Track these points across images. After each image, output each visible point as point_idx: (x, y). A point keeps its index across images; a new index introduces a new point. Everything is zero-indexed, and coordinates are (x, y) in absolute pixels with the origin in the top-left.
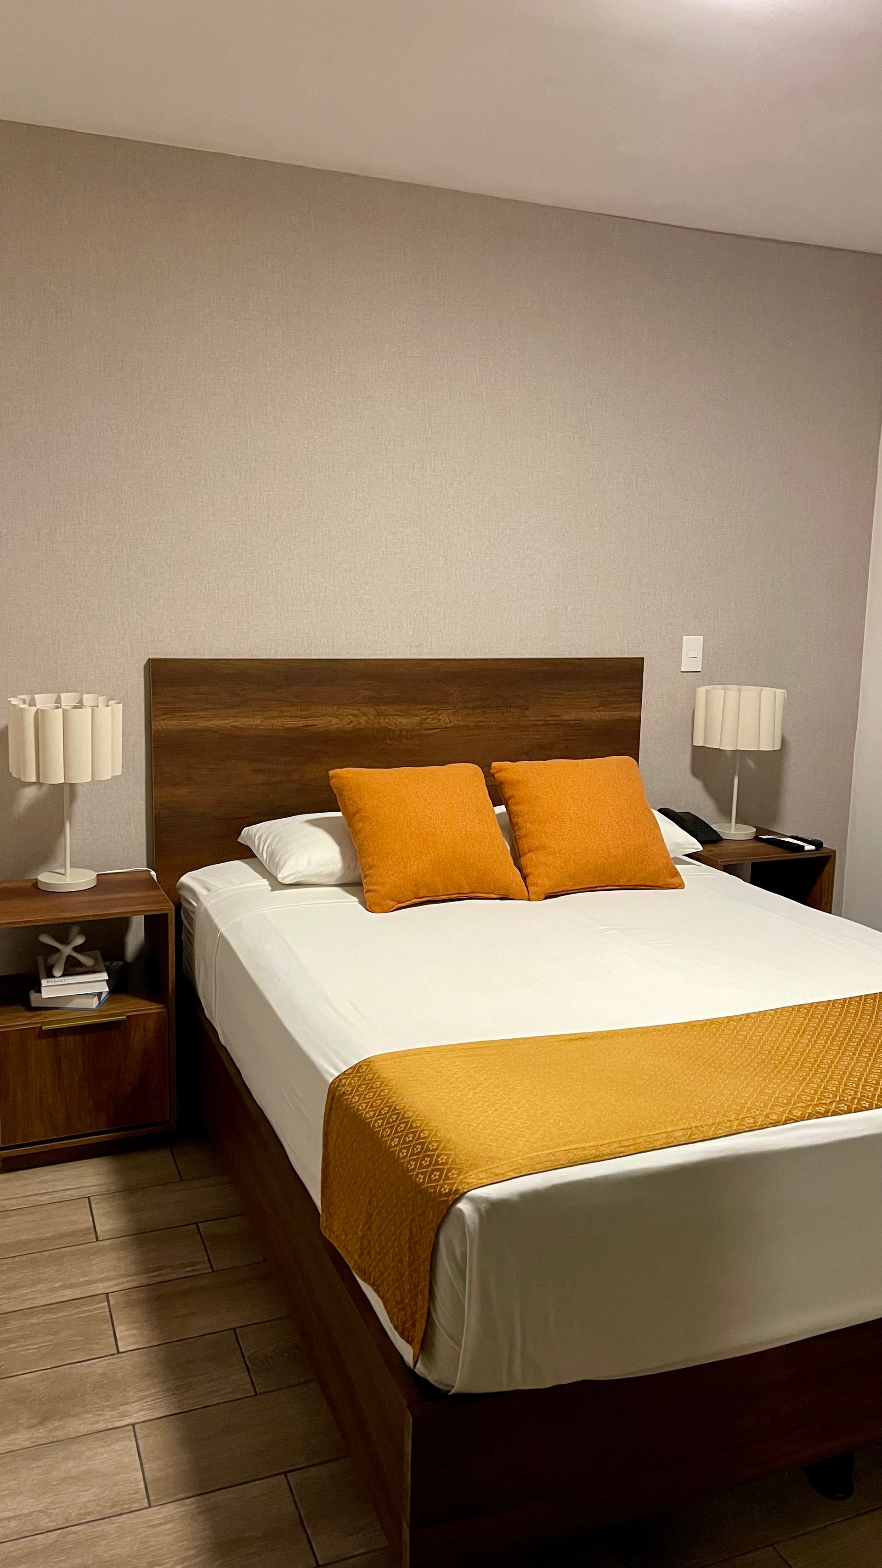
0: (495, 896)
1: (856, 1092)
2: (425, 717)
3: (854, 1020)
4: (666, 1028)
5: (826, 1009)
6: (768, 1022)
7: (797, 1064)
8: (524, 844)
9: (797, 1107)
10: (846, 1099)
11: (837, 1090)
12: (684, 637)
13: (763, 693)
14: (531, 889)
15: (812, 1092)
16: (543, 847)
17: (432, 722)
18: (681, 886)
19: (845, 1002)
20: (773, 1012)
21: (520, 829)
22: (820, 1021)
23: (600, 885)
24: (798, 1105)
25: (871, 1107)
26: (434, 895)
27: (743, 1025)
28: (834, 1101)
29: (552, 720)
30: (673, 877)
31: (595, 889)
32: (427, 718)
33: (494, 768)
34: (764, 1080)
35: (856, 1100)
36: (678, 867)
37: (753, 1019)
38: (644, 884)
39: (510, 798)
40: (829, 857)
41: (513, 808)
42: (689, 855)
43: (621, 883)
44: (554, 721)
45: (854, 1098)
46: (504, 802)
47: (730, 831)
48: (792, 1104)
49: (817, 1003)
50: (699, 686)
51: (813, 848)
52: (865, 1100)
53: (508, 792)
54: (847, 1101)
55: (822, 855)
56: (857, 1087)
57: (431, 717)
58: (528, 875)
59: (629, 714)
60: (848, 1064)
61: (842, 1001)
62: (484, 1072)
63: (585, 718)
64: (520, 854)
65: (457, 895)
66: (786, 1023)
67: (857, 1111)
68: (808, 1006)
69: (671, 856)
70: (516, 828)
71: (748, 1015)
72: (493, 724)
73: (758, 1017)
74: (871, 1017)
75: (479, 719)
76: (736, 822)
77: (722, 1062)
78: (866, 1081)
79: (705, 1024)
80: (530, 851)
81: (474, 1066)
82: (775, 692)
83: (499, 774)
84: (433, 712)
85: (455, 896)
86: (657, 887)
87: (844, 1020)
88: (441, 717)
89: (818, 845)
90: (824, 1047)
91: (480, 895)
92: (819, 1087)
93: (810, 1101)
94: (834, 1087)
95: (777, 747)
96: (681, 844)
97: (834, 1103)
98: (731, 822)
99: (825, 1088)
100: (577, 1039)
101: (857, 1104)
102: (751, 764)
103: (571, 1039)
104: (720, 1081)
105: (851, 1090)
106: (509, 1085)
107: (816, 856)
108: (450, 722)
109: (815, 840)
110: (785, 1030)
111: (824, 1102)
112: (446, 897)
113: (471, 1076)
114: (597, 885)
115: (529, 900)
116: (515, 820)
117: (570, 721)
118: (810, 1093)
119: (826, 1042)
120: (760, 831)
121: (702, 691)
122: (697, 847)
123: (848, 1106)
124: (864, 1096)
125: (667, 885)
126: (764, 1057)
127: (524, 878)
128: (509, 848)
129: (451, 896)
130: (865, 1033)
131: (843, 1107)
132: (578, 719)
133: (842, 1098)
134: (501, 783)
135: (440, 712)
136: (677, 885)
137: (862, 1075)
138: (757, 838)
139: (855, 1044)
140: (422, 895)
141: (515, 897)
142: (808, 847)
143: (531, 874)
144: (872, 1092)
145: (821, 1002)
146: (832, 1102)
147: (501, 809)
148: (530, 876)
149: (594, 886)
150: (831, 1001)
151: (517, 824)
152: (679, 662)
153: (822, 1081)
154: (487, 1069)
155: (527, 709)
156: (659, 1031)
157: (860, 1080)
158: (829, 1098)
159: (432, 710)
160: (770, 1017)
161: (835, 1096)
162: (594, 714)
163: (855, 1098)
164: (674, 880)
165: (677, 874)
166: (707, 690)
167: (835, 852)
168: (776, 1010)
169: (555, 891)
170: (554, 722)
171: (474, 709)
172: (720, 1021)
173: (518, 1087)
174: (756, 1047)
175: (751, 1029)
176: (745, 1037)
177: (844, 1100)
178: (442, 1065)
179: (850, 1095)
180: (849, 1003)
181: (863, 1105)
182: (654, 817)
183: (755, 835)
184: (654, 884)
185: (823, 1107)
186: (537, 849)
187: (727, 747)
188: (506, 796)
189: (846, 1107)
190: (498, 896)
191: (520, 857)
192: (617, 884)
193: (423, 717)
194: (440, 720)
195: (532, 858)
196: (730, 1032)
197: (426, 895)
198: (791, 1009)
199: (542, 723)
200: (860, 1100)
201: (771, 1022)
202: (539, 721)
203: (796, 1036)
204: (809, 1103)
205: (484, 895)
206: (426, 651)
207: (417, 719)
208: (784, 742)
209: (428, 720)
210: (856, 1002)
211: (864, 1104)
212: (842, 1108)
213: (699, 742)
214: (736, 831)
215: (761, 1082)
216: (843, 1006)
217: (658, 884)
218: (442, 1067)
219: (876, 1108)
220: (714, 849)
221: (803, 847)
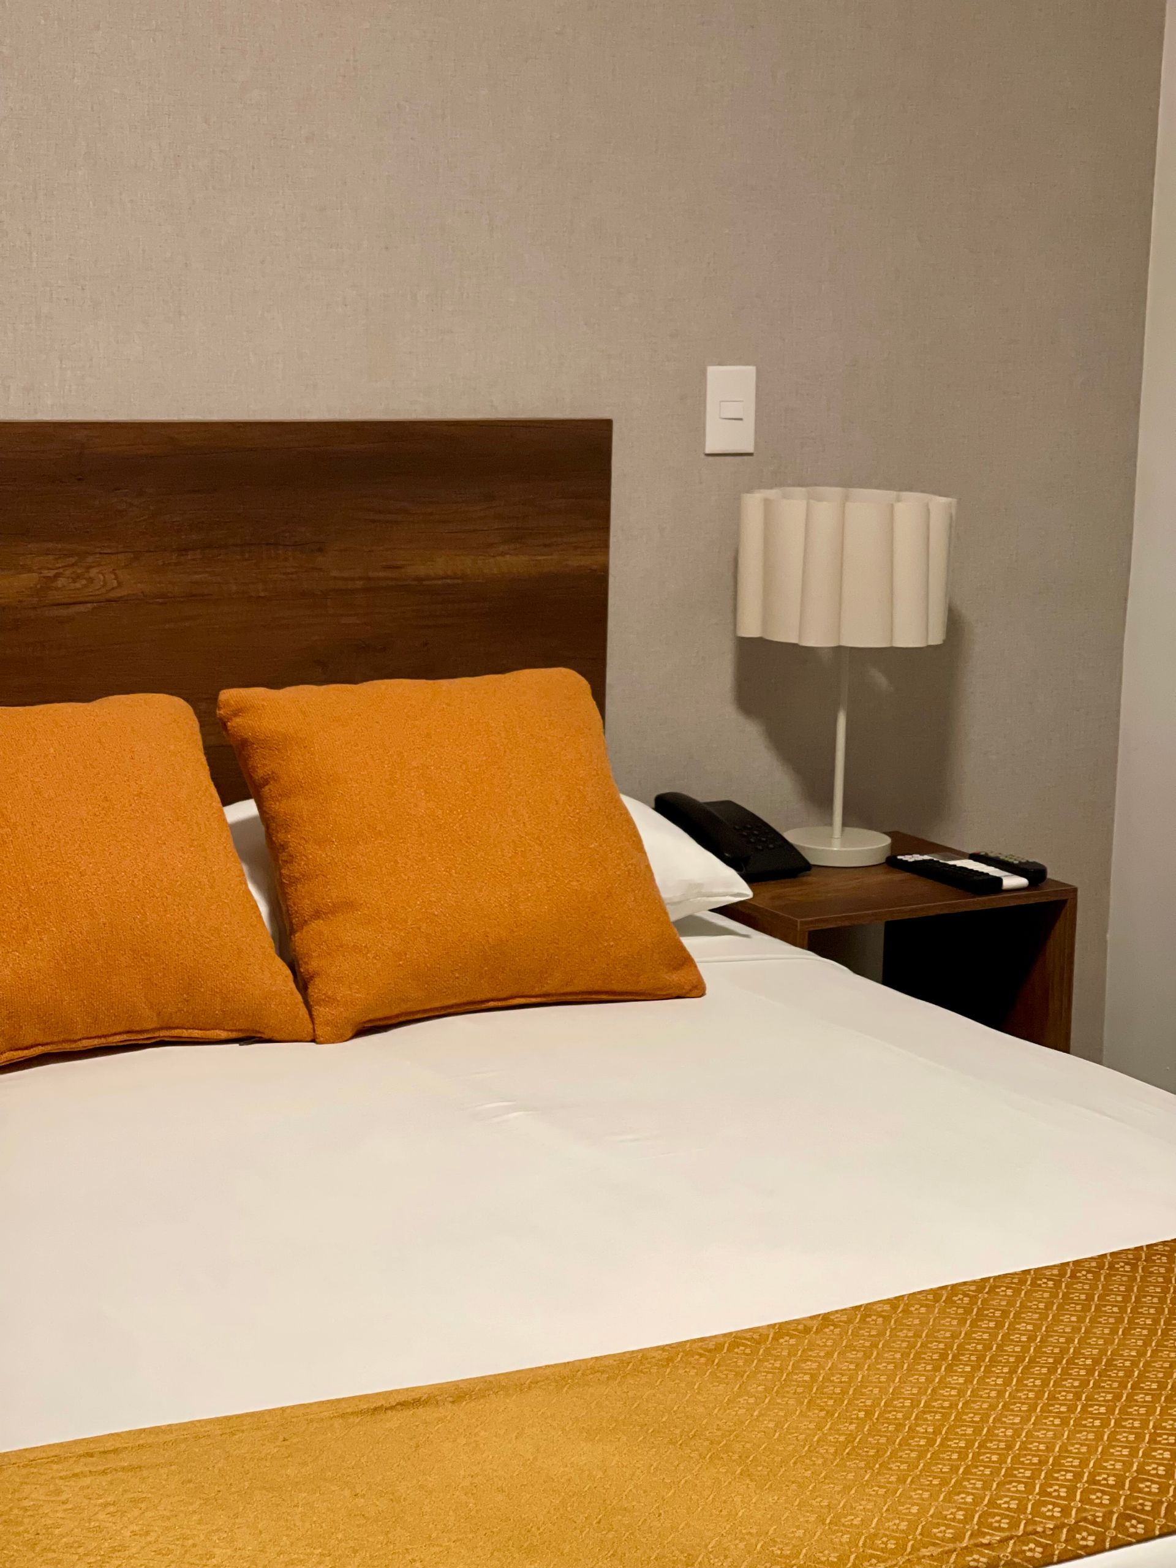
0: (224, 1035)
1: (1066, 1512)
2: (51, 573)
3: (1081, 1320)
4: (622, 1361)
5: (1017, 1292)
6: (873, 1333)
7: (931, 1442)
8: (303, 899)
9: (919, 1559)
10: (1039, 1529)
11: (1021, 1509)
12: (711, 370)
13: (899, 507)
14: (320, 1011)
15: (960, 1515)
16: (349, 905)
17: (73, 586)
18: (696, 989)
19: (1062, 1274)
20: (887, 1307)
21: (291, 859)
22: (999, 1325)
23: (494, 995)
24: (924, 1552)
25: (1150, 1535)
26: (62, 1037)
27: (812, 1346)
28: (1011, 1538)
29: (386, 578)
30: (676, 969)
31: (484, 1006)
32: (57, 576)
33: (227, 704)
34: (847, 1489)
35: (1065, 1531)
36: (691, 943)
37: (836, 1326)
38: (604, 989)
39: (266, 782)
40: (1064, 902)
41: (279, 807)
42: (725, 911)
43: (546, 989)
44: (392, 579)
45: (1058, 1528)
46: (251, 791)
47: (831, 845)
48: (909, 1550)
49: (996, 1278)
50: (750, 490)
51: (1022, 881)
52: (1086, 1529)
53: (262, 765)
54: (1043, 1534)
55: (1043, 899)
56: (1071, 1496)
57: (68, 572)
58: (312, 978)
59: (577, 561)
60: (1055, 1437)
61: (1055, 1272)
62: (136, 1512)
63: (468, 571)
64: (291, 924)
65: (125, 1037)
66: (917, 1335)
67: (1116, 1545)
68: (973, 1288)
69: (673, 917)
70: (283, 856)
71: (826, 1319)
72: (234, 588)
73: (850, 1321)
74: (1123, 1310)
75: (197, 577)
76: (845, 824)
77: (748, 1446)
78: (1092, 1481)
79: (719, 1347)
80: (317, 915)
81: (110, 1499)
82: (927, 505)
83: (238, 720)
84: (73, 560)
85: (118, 1038)
86: (637, 994)
87: (1056, 1320)
88: (93, 572)
89: (1035, 874)
90: (1001, 1394)
91: (185, 1033)
92: (977, 1501)
93: (954, 1539)
94: (1012, 1498)
95: (936, 637)
96: (700, 885)
97: (1012, 1542)
98: (831, 824)
99: (992, 1503)
100: (392, 1408)
101: (1066, 1541)
102: (881, 680)
103: (375, 1409)
104: (738, 1499)
105: (1055, 1505)
106: (194, 1545)
107: (1032, 901)
108: (120, 584)
109: (1028, 862)
110: (913, 1351)
111: (985, 1541)
112: (96, 1042)
113: (99, 1529)
114: (489, 996)
115: (313, 1041)
116: (281, 837)
117: (433, 579)
118: (954, 1520)
119: (1007, 1382)
120: (902, 842)
121: (753, 503)
122: (737, 888)
123: (1045, 1546)
124: (1085, 1519)
125: (661, 989)
126: (853, 1427)
127: (303, 983)
128: (263, 909)
129: (110, 1039)
130: (1103, 1352)
131: (1030, 1550)
132: (449, 573)
133: (1030, 1528)
134: (244, 743)
135: (90, 559)
136: (687, 988)
137: (1084, 1463)
138: (892, 863)
139: (1076, 1384)
140: (29, 1041)
141: (277, 1036)
142: (1012, 881)
143: (318, 974)
144: (1104, 1506)
145: (1005, 1276)
146: (1004, 1541)
147: (246, 810)
148: (317, 980)
149: (480, 997)
150: (1029, 1271)
151: (283, 847)
152: (698, 430)
153: (986, 1486)
154: (143, 1506)
155: (320, 550)
156: (603, 1372)
157: (1078, 1476)
158: (1000, 1529)
159: (71, 556)
160: (880, 1320)
161: (1014, 1525)
162: (492, 560)
163: (1064, 1525)
164: (676, 978)
165: (685, 961)
166: (767, 502)
167: (1075, 890)
168: (894, 1302)
169: (380, 1014)
170: (390, 583)
171: (183, 550)
172: (756, 1336)
173: (217, 1551)
174: (839, 1401)
175: (829, 1355)
176: (814, 1377)
177: (1035, 1533)
178: (26, 1503)
179: (1101, 1505)
180: (1073, 1276)
181: (1082, 1543)
182: (629, 821)
183: (888, 854)
184: (630, 988)
185: (983, 1555)
186: (334, 910)
187: (816, 638)
188: (260, 773)
189: (1039, 1549)
190: (234, 1035)
191: (293, 932)
192: (537, 991)
193: (46, 573)
194: (91, 580)
195: (321, 933)
196: (777, 1364)
197: (41, 1040)
198: (930, 1297)
199: (359, 584)
200: (1074, 1529)
201: (881, 1334)
202: (353, 579)
203: (937, 1369)
204: (951, 1546)
205: (196, 1034)
206: (49, 402)
207: (29, 579)
208: (954, 623)
209: (61, 582)
210: (1089, 1272)
211: (1083, 1539)
212: (1029, 1554)
213: (750, 629)
214: (843, 845)
215: (838, 1497)
216: (1058, 1284)
217: (641, 987)
218: (25, 1509)
219: (1112, 1548)
220: (788, 892)
221: (999, 880)
